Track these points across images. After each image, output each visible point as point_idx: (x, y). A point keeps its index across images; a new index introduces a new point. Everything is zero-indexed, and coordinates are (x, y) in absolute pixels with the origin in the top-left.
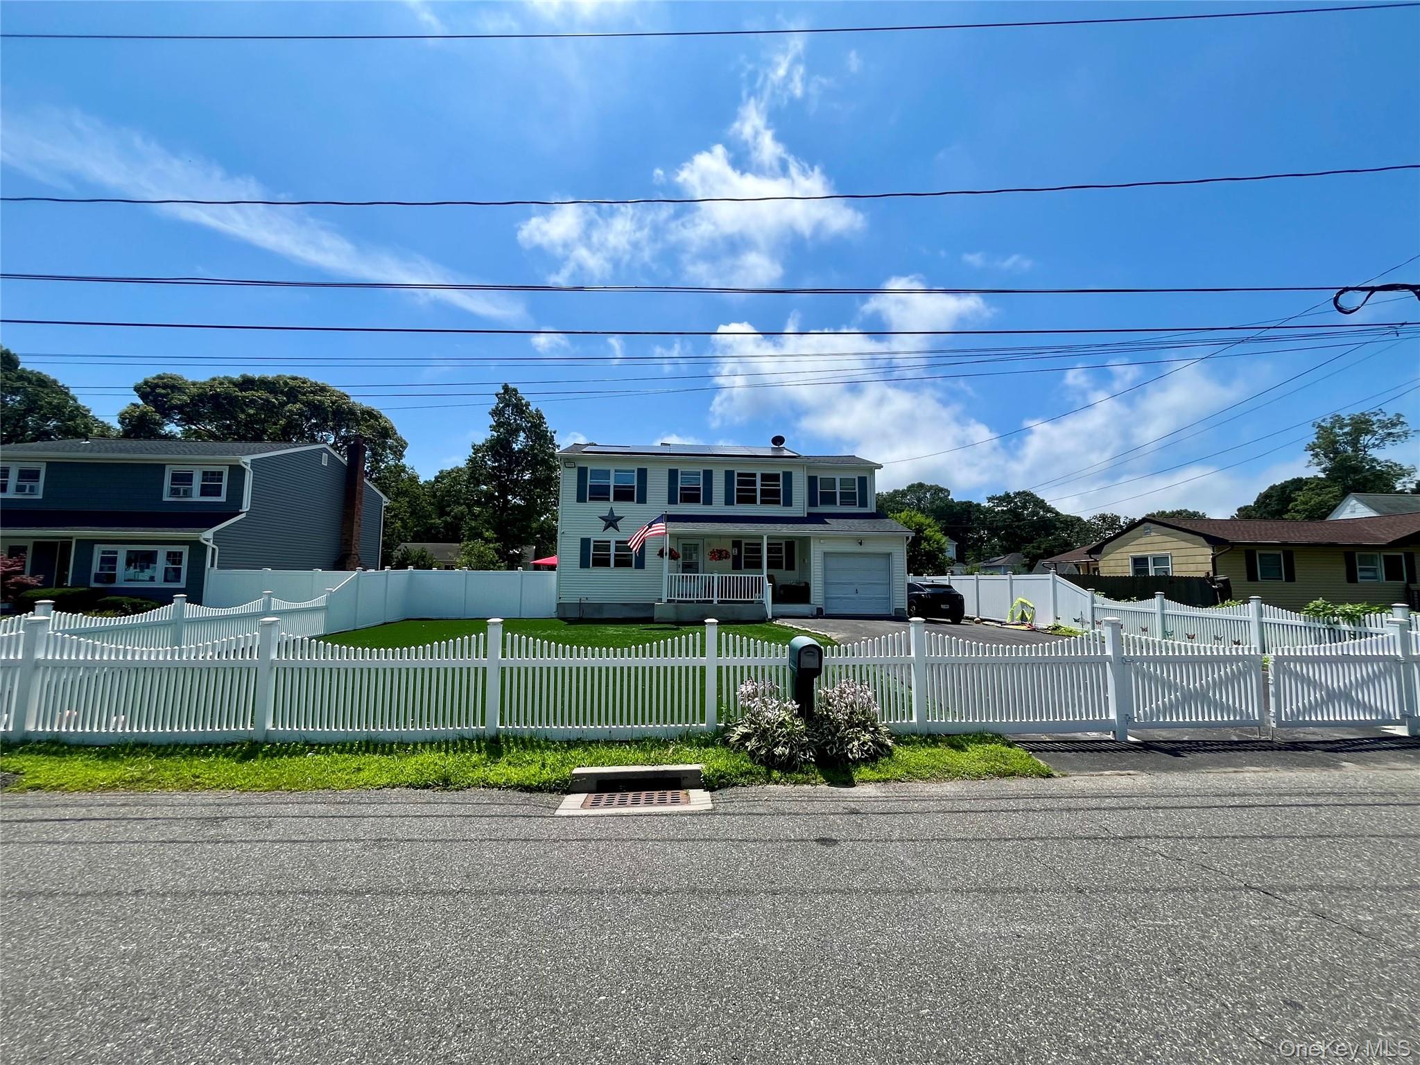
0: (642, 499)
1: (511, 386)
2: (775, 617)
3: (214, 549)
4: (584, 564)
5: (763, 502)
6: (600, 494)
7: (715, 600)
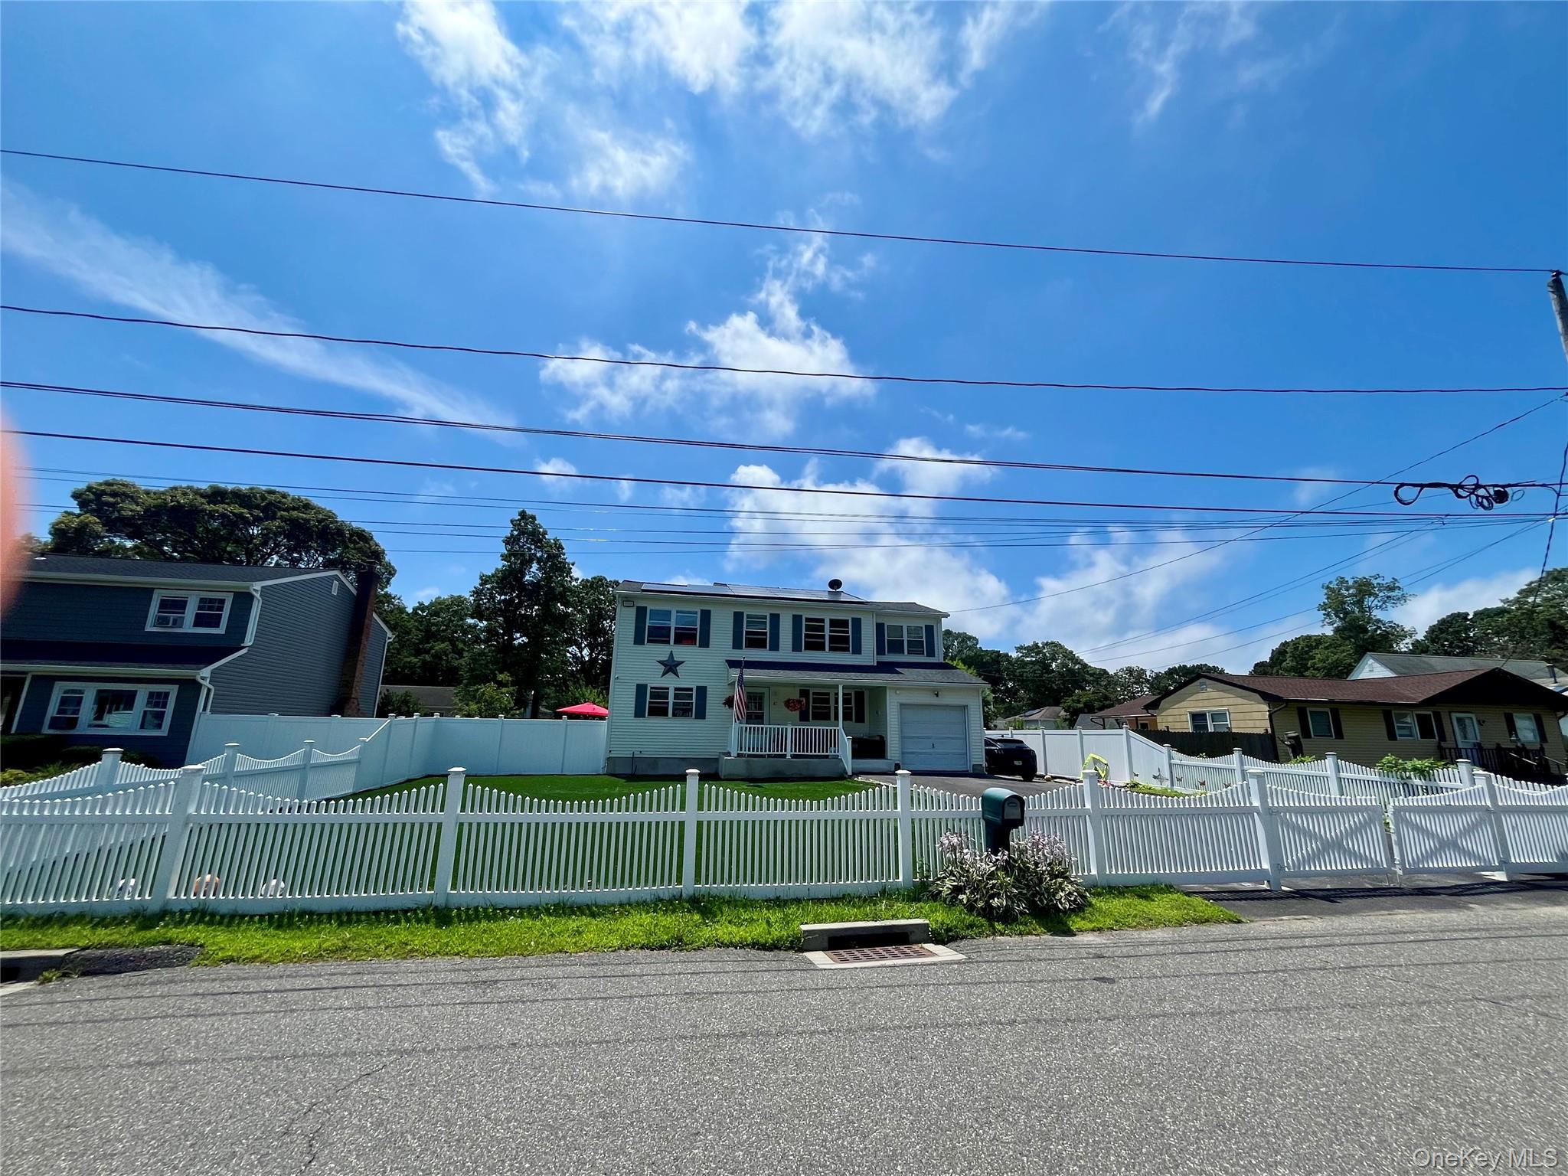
0: (705, 643)
1: (529, 512)
2: (857, 773)
3: (209, 690)
4: (639, 713)
5: (831, 649)
6: (659, 635)
7: (789, 754)
